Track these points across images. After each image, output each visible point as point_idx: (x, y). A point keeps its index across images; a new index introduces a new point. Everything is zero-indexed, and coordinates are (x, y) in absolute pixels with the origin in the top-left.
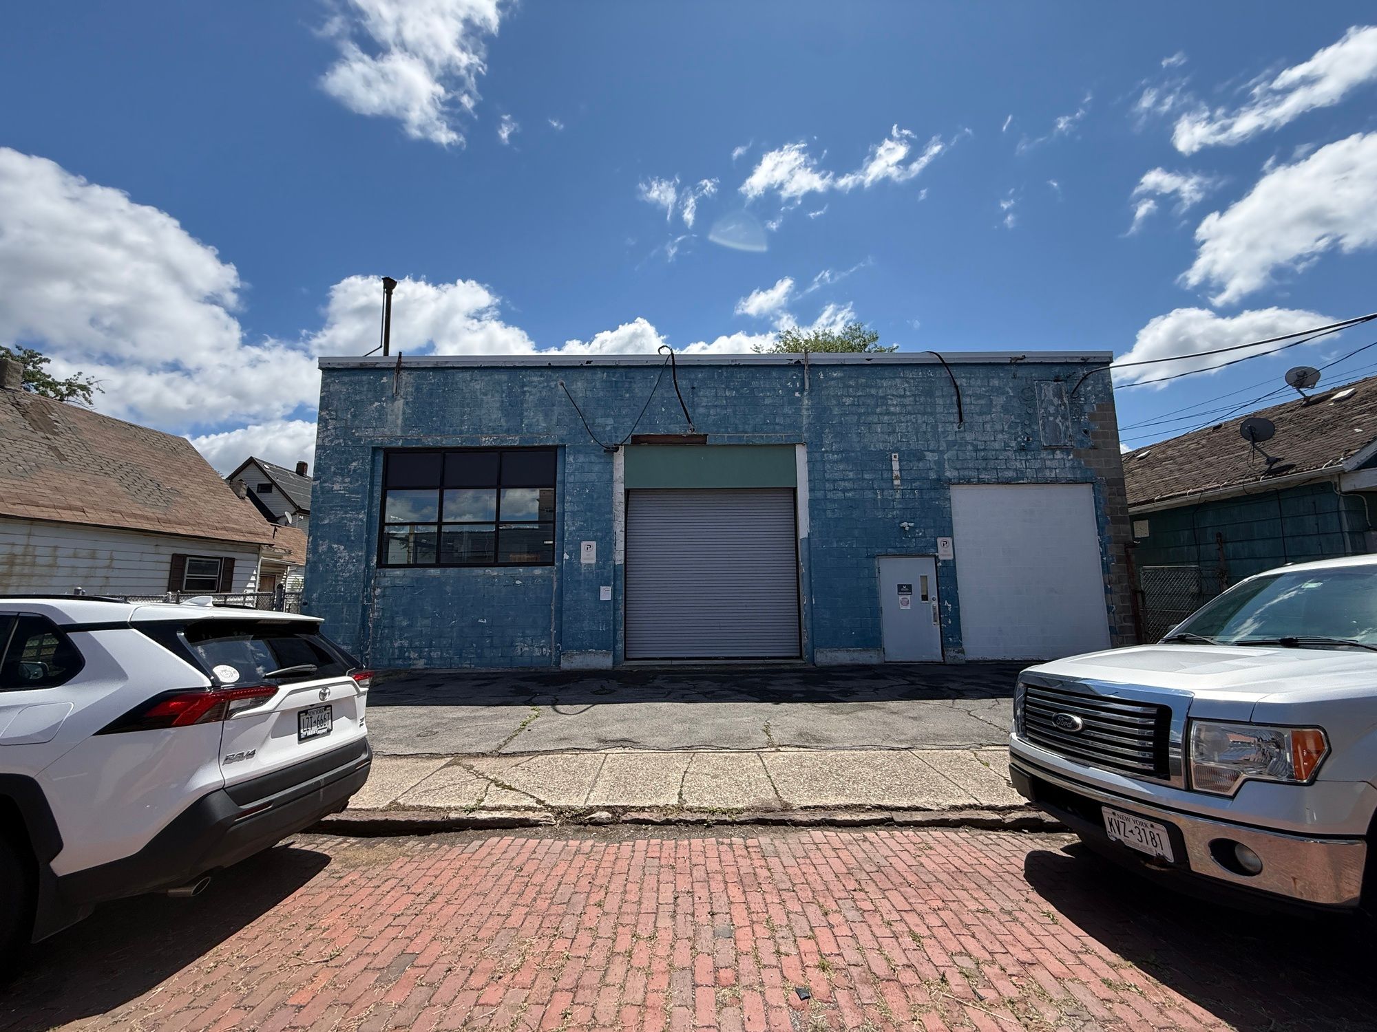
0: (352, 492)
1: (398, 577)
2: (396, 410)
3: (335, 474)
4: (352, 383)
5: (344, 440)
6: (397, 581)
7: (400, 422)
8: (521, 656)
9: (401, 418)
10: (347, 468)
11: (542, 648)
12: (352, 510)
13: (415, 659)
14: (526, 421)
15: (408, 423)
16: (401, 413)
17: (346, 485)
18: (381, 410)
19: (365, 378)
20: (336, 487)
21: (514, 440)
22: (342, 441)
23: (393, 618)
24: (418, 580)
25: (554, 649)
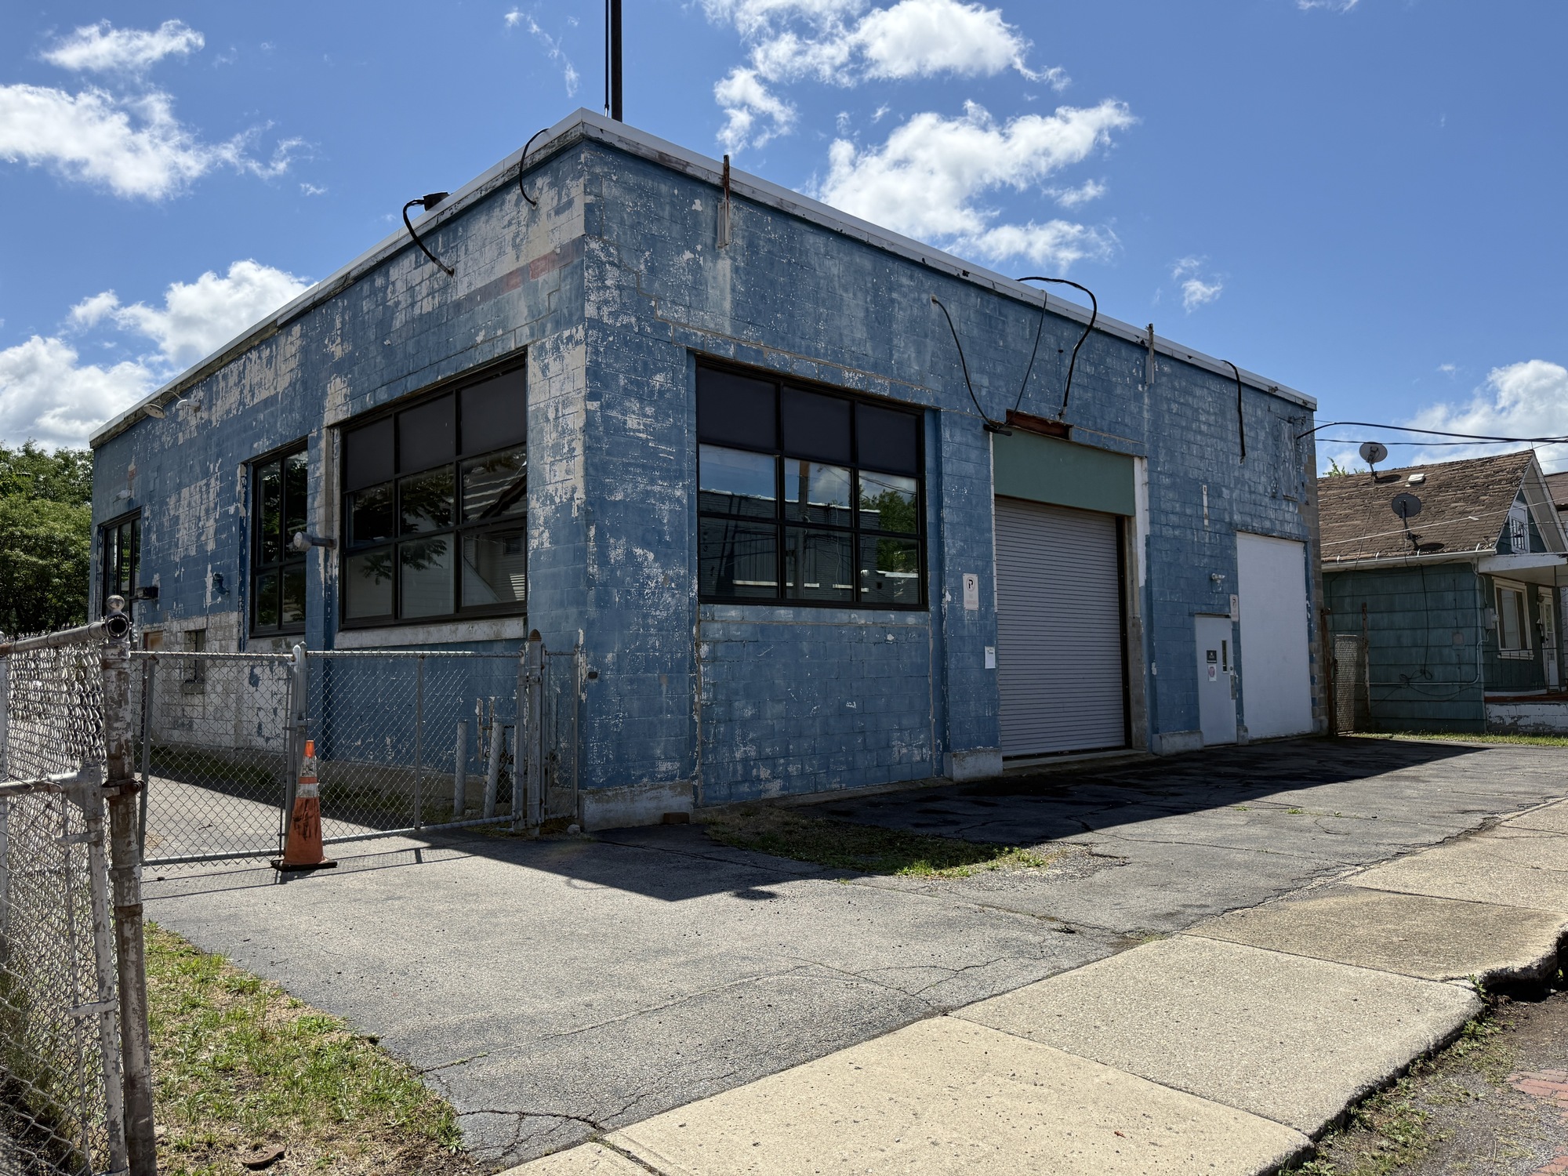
0: (660, 438)
1: (735, 622)
2: (720, 278)
3: (627, 393)
4: (640, 191)
5: (638, 319)
6: (735, 632)
7: (727, 305)
8: (900, 763)
9: (729, 297)
10: (648, 384)
11: (921, 747)
12: (663, 479)
13: (767, 780)
14: (896, 356)
15: (740, 312)
16: (728, 287)
17: (648, 421)
18: (695, 268)
19: (664, 188)
20: (632, 422)
21: (881, 387)
22: (633, 320)
23: (730, 705)
24: (763, 629)
25: (934, 749)
